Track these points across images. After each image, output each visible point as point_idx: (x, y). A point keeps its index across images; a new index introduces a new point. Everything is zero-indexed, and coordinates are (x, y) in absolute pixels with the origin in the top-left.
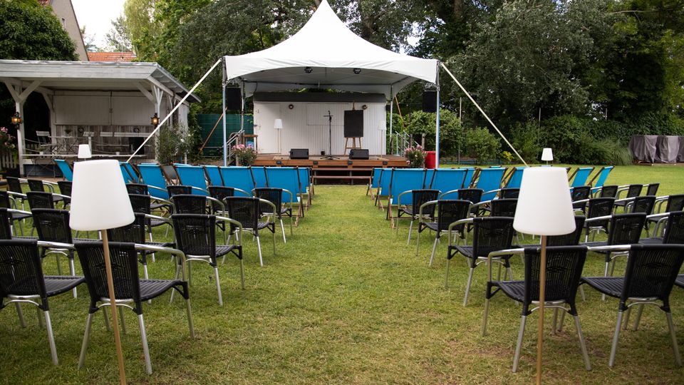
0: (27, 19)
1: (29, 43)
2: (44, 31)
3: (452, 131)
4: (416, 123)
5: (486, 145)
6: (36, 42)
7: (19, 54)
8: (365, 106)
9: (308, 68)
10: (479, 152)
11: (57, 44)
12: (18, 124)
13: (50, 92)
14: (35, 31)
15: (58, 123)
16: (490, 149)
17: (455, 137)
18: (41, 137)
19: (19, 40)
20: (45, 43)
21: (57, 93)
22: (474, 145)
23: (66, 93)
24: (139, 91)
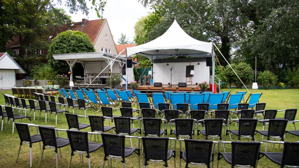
0: (77, 39)
1: (77, 47)
2: (82, 42)
3: (246, 73)
4: (228, 70)
5: (267, 80)
6: (79, 46)
7: (74, 51)
8: (199, 63)
9: (157, 50)
10: (264, 83)
11: (86, 46)
12: (70, 74)
13: (84, 62)
14: (79, 43)
15: (86, 73)
16: (270, 81)
17: (248, 76)
18: (77, 78)
19: (74, 46)
20: (82, 46)
21: (86, 63)
22: (261, 79)
23: (89, 62)
24: (104, 61)
